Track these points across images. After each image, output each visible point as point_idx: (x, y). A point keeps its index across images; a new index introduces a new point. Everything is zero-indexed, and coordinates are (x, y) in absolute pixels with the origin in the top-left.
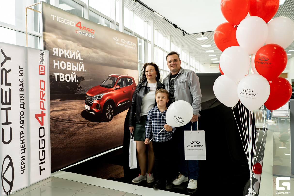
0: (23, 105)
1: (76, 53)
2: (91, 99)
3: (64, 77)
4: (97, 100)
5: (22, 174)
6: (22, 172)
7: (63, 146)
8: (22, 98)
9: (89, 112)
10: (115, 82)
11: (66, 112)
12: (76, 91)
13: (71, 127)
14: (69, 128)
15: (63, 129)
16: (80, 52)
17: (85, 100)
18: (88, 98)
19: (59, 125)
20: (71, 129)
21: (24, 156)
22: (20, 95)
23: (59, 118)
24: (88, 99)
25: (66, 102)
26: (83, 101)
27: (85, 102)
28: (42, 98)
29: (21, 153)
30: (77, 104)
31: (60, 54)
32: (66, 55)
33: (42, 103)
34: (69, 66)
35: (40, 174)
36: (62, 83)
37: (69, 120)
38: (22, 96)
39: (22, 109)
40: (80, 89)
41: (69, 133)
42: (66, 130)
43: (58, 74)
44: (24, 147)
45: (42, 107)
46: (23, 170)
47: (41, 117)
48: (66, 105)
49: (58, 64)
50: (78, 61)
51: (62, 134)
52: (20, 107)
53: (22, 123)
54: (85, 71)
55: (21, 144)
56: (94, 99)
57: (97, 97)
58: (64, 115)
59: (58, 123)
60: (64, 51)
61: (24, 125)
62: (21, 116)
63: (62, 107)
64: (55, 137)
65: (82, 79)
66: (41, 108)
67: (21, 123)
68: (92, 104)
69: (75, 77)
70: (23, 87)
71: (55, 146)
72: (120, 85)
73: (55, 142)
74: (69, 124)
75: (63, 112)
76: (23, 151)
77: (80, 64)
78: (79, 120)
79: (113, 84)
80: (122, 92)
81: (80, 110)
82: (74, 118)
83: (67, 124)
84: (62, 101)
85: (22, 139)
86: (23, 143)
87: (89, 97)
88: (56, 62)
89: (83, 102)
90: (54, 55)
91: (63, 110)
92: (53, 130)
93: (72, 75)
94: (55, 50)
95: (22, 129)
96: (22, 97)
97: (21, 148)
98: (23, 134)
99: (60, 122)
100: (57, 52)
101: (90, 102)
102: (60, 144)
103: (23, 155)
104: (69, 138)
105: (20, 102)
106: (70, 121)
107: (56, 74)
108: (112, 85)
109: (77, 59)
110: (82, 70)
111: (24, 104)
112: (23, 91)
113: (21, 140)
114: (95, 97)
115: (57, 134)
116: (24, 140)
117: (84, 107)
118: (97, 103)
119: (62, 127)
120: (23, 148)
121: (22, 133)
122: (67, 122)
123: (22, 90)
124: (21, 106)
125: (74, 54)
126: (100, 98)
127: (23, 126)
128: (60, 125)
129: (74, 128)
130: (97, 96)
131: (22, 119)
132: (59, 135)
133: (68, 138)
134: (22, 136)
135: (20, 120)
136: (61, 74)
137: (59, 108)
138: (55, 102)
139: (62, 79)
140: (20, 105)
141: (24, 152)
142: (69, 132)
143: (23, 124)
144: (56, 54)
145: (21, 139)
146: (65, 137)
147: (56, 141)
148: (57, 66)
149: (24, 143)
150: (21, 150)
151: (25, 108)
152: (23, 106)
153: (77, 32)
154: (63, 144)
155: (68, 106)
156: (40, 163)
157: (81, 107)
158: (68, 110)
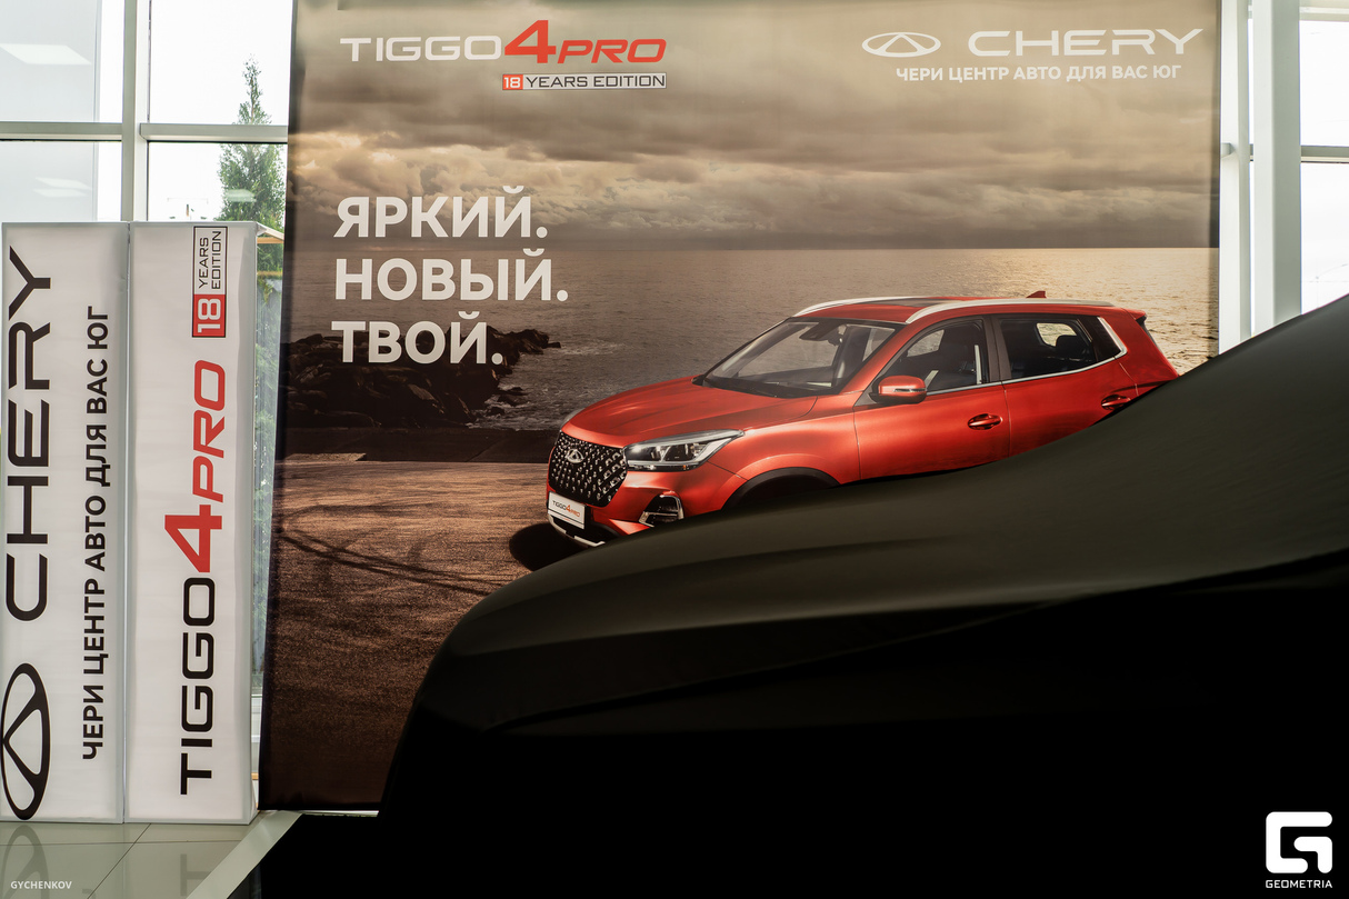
0: (103, 469)
1: (500, 202)
2: (602, 463)
3: (402, 341)
4: (659, 469)
5: (85, 757)
6: (89, 751)
7: (361, 696)
8: (99, 441)
9: (576, 538)
10: (869, 350)
11: (399, 520)
12: (479, 415)
13: (427, 606)
14: (411, 607)
15: (370, 605)
16: (524, 193)
17: (552, 466)
18: (572, 457)
19: (347, 581)
20: (428, 618)
21: (101, 688)
22: (89, 428)
23: (350, 548)
24: (577, 461)
25: (402, 471)
26: (533, 471)
27: (546, 475)
28: (203, 442)
29: (86, 671)
30: (482, 484)
31: (383, 221)
32: (425, 226)
33: (204, 469)
34: (435, 279)
35: (184, 791)
36: (381, 368)
37: (414, 568)
38: (97, 432)
39: (95, 489)
40: (513, 404)
41: (407, 635)
42: (391, 618)
43: (361, 326)
44: (101, 648)
45: (204, 486)
46: (93, 745)
47: (196, 532)
48: (402, 483)
49: (364, 279)
50: (512, 243)
51: (363, 632)
52: (89, 478)
53: (95, 546)
54: (563, 296)
55: (86, 631)
56: (631, 463)
57: (663, 454)
58: (381, 534)
59: (337, 573)
60: (409, 203)
61: (103, 555)
62: (88, 514)
63: (371, 492)
64: (318, 637)
65: (528, 345)
66: (197, 490)
67: (88, 546)
68: (612, 492)
69: (479, 334)
70: (105, 394)
71: (315, 684)
72: (923, 375)
73: (314, 663)
74: (410, 589)
75: (374, 520)
76: (95, 665)
77: (520, 264)
78: (492, 577)
79: (835, 368)
80: (957, 426)
81: (504, 519)
82: (453, 562)
83: (399, 585)
84: (378, 463)
85: (93, 612)
86: (94, 630)
87: (582, 451)
88: (354, 268)
89: (530, 476)
90: (342, 233)
91: (378, 509)
92: (305, 602)
93: (456, 328)
94: (354, 210)
95: (92, 573)
96: (98, 435)
97: (87, 648)
98: (97, 591)
99: (356, 570)
100: (362, 220)
101: (595, 481)
102: (343, 679)
103: (92, 680)
104: (408, 660)
105: (89, 457)
106: (423, 570)
107: (347, 328)
108: (818, 373)
109: (500, 232)
110: (536, 291)
111: (108, 467)
112: (104, 411)
113: (87, 618)
114: (637, 449)
115: (331, 626)
116: (102, 618)
117: (538, 506)
118: (662, 491)
119: (366, 596)
120: (96, 653)
121: (91, 587)
122: (397, 577)
123: (98, 406)
124: (92, 474)
125: (480, 207)
126: (691, 456)
127: (98, 557)
128: (353, 583)
129: (449, 615)
130: (662, 448)
131: (94, 531)
132: (341, 635)
133: (402, 660)
134: (93, 598)
135: (87, 530)
136: (375, 327)
137: (352, 497)
138: (333, 467)
139: (385, 350)
140: (89, 470)
141: (100, 671)
142: (413, 633)
143: (100, 551)
144: (355, 228)
145: (86, 611)
146: (377, 652)
147: (317, 659)
148: (354, 289)
149: (101, 631)
150: (86, 659)
151: (108, 484)
152: (99, 473)
153: (512, 83)
154: (366, 687)
155: (417, 493)
156: (186, 742)
157: (510, 502)
158: (411, 514)
